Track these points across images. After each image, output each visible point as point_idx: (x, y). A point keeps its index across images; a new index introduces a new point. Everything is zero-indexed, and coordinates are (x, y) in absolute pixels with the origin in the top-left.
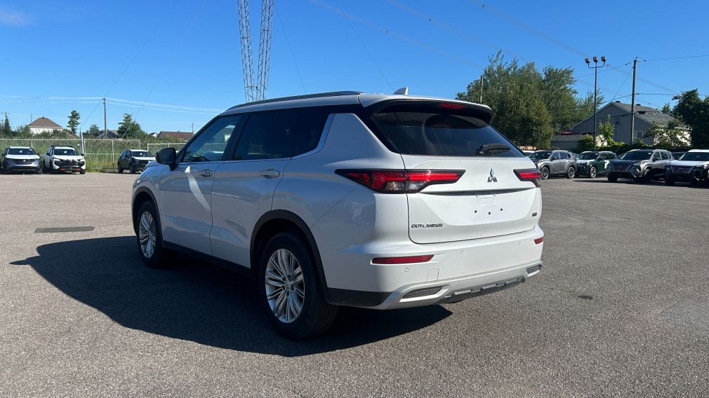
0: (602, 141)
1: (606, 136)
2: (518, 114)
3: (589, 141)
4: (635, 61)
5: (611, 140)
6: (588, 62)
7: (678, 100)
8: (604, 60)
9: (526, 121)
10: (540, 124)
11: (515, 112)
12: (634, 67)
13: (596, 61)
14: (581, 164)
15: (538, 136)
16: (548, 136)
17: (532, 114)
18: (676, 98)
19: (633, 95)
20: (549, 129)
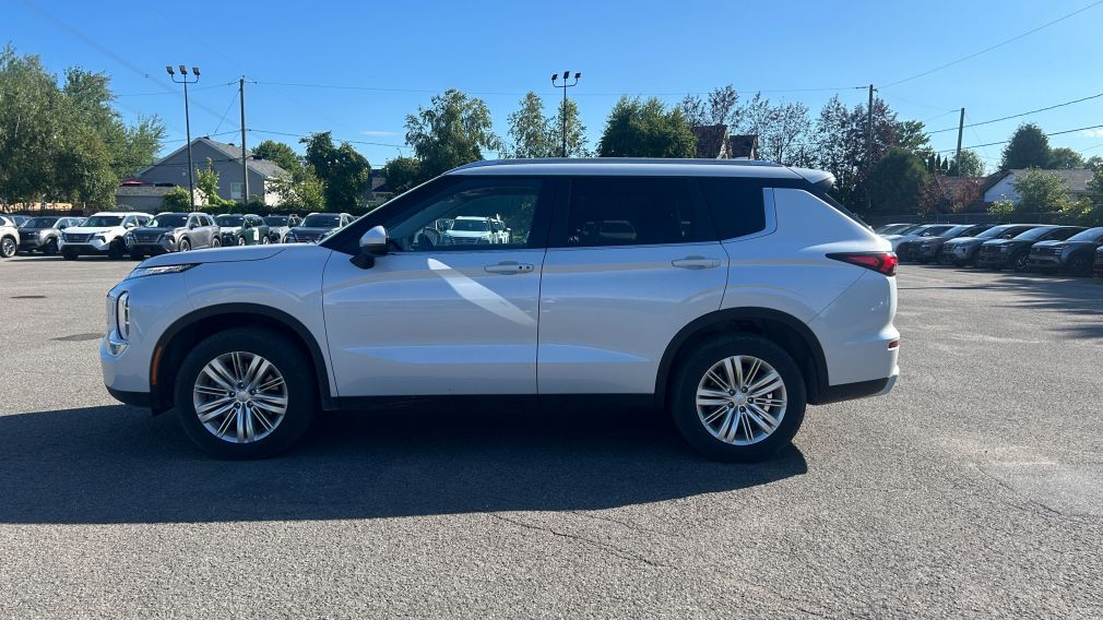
0: (202, 198)
1: (208, 190)
2: (51, 147)
3: (181, 197)
4: (242, 81)
5: (216, 196)
6: (172, 73)
7: (306, 144)
8: (197, 73)
9: (66, 161)
10: (94, 166)
11: (43, 143)
12: (241, 90)
13: (184, 73)
14: (224, 234)
15: (94, 186)
16: (110, 187)
17: (80, 148)
18: (303, 141)
19: (243, 130)
20: (109, 176)
